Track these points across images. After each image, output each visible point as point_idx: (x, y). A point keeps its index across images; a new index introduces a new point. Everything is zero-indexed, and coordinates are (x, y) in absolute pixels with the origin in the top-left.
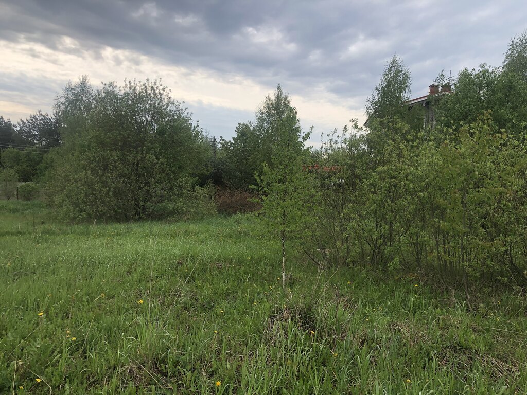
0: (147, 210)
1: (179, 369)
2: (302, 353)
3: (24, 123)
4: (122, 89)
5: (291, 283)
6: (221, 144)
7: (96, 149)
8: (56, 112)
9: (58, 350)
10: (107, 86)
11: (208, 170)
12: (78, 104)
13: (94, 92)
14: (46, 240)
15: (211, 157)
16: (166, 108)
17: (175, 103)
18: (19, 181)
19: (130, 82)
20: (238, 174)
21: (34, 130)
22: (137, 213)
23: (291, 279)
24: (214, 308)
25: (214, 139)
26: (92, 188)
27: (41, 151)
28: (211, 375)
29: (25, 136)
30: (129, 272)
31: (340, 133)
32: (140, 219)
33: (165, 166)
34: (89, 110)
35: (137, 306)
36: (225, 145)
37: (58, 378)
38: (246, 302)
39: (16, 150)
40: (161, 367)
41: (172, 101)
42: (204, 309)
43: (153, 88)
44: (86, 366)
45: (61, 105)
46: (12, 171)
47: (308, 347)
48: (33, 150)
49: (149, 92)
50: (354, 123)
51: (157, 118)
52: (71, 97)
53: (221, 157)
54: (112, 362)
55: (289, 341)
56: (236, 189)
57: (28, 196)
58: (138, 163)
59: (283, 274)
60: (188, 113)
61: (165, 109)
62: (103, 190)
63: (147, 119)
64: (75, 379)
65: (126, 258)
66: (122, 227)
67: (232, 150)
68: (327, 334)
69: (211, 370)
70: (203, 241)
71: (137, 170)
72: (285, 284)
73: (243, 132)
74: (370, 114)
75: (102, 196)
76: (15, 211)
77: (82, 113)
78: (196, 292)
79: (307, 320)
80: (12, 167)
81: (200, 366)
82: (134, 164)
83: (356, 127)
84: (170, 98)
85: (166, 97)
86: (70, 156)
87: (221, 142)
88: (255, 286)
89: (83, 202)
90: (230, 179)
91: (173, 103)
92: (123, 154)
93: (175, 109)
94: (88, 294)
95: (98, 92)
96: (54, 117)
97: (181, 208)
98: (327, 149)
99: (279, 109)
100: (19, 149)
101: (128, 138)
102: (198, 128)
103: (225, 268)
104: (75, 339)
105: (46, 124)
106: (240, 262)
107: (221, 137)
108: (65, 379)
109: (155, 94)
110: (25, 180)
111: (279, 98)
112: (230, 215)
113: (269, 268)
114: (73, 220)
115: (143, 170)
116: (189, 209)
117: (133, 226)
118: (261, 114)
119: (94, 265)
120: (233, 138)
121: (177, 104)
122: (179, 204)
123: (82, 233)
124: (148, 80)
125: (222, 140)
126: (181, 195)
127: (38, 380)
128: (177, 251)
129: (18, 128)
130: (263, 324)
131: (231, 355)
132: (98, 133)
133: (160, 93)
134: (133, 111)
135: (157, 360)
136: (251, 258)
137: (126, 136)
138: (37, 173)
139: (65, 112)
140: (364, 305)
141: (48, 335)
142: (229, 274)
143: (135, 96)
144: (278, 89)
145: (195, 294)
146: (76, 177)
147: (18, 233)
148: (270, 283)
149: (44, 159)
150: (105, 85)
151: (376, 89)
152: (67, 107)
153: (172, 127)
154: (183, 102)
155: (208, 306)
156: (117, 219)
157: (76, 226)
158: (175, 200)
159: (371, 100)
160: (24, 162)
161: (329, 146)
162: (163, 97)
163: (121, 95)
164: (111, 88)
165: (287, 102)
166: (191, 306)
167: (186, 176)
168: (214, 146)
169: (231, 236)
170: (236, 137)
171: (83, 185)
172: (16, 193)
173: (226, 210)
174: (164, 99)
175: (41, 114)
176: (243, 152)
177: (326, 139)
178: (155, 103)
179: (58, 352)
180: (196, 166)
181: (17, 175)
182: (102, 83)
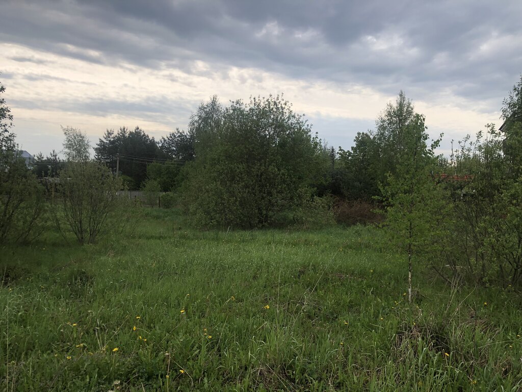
0: (269, 219)
1: (306, 377)
2: (435, 375)
3: (165, 140)
4: (247, 105)
5: (419, 300)
6: (340, 154)
7: (225, 162)
8: (191, 129)
9: (197, 345)
10: (235, 103)
11: (326, 181)
12: (209, 121)
13: (223, 110)
14: (183, 245)
15: (330, 168)
16: (288, 121)
17: (296, 116)
18: (161, 191)
19: (254, 99)
20: (357, 184)
21: (173, 146)
22: (261, 222)
23: (418, 295)
24: (337, 319)
25: (333, 150)
26: (221, 198)
27: (178, 164)
28: (337, 387)
29: (165, 152)
30: (255, 278)
31: (473, 139)
32: (263, 227)
33: (286, 177)
34: (219, 126)
35: (264, 311)
36: (344, 155)
37: (198, 371)
38: (370, 316)
39: (158, 164)
40: (288, 372)
41: (293, 114)
42: (327, 319)
43: (275, 103)
44: (221, 364)
45: (195, 123)
46: (156, 183)
47: (442, 369)
48: (172, 164)
49: (271, 107)
50: (491, 128)
51: (279, 132)
52: (203, 115)
53: (339, 167)
54: (244, 362)
55: (420, 361)
56: (355, 199)
57: (167, 204)
58: (261, 175)
59: (410, 290)
60: (308, 125)
61: (286, 123)
62: (231, 200)
63: (269, 133)
64: (212, 374)
65: (252, 264)
66: (247, 234)
67: (351, 160)
68: (463, 357)
69: (338, 381)
70: (323, 251)
71: (260, 181)
72: (412, 300)
73: (363, 142)
74: (507, 117)
75: (230, 205)
76: (157, 217)
77: (212, 129)
78: (319, 301)
79: (440, 340)
80: (155, 179)
81: (327, 376)
82: (257, 175)
83: (493, 132)
84: (291, 111)
85: (288, 111)
86: (203, 169)
87: (340, 152)
88: (379, 300)
89: (214, 210)
90: (348, 189)
91: (294, 117)
92: (248, 166)
93: (296, 122)
94: (220, 296)
95: (227, 110)
96: (189, 134)
97: (301, 218)
98: (458, 157)
99: (402, 116)
100: (161, 163)
101: (253, 151)
102: (317, 139)
103: (347, 279)
104: (211, 337)
105: (182, 140)
106: (362, 274)
107: (340, 147)
108: (204, 373)
109: (277, 108)
110: (165, 190)
111: (401, 105)
112: (349, 225)
113: (393, 282)
114: (205, 227)
115: (266, 181)
116: (309, 219)
117: (257, 233)
118: (382, 122)
119: (224, 269)
120: (352, 148)
121: (297, 117)
122: (299, 214)
123: (213, 239)
124: (271, 96)
125: (341, 150)
126: (300, 205)
127: (182, 371)
128: (299, 259)
129: (160, 145)
130: (390, 340)
131: (357, 369)
132: (227, 147)
133: (282, 107)
134: (258, 125)
135: (285, 365)
136: (374, 271)
137: (251, 149)
138: (175, 185)
139: (198, 129)
140: (507, 330)
141: (188, 332)
142: (351, 286)
143: (259, 112)
144: (401, 95)
145: (318, 303)
146: (207, 187)
147: (160, 238)
148: (396, 298)
149: (181, 171)
150: (233, 102)
151: (515, 89)
152: (200, 125)
153: (293, 139)
154: (304, 115)
155: (332, 317)
156: (242, 226)
157: (207, 232)
158: (294, 210)
159: (509, 102)
160: (165, 174)
161: (460, 154)
162: (285, 111)
163: (247, 111)
164: (238, 105)
165: (410, 109)
166: (314, 315)
167: (305, 187)
168: (333, 156)
169: (350, 248)
170: (355, 146)
171: (214, 195)
172: (158, 202)
173: (345, 221)
174: (286, 113)
175: (179, 132)
176: (362, 161)
177: (457, 147)
178: (277, 117)
179: (197, 347)
180: (315, 177)
181: (159, 186)
182: (230, 101)
